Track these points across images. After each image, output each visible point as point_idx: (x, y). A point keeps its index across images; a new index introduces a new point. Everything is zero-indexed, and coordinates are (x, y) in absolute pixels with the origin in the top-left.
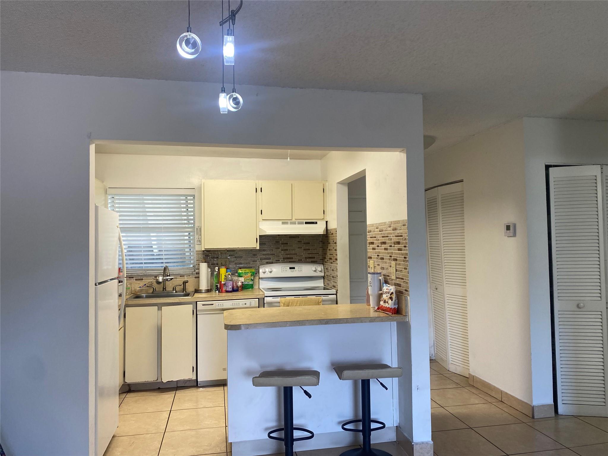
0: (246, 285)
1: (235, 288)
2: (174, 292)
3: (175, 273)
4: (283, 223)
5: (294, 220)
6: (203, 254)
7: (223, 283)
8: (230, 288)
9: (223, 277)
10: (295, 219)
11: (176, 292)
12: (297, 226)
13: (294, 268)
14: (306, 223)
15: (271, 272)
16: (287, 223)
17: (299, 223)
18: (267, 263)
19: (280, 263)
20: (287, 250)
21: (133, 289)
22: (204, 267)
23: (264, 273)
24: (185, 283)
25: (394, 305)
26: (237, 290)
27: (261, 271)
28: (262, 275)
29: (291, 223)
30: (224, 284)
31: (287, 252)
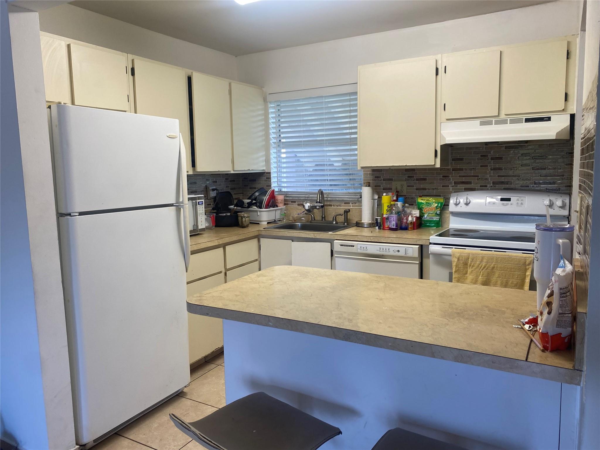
0: (427, 221)
1: (404, 226)
2: (334, 223)
3: (337, 199)
4: (482, 124)
5: (503, 116)
6: (373, 175)
7: (385, 216)
8: (393, 224)
9: (385, 208)
10: (506, 115)
11: (337, 223)
12: (509, 126)
13: (509, 200)
14: (528, 120)
15: (467, 204)
16: (490, 123)
17: (513, 121)
18: (467, 190)
19: (488, 189)
20: (500, 169)
21: (291, 218)
22: (366, 192)
23: (456, 204)
24: (347, 212)
26: (406, 229)
27: (452, 201)
28: (452, 207)
29: (497, 123)
30: (387, 218)
31: (502, 173)
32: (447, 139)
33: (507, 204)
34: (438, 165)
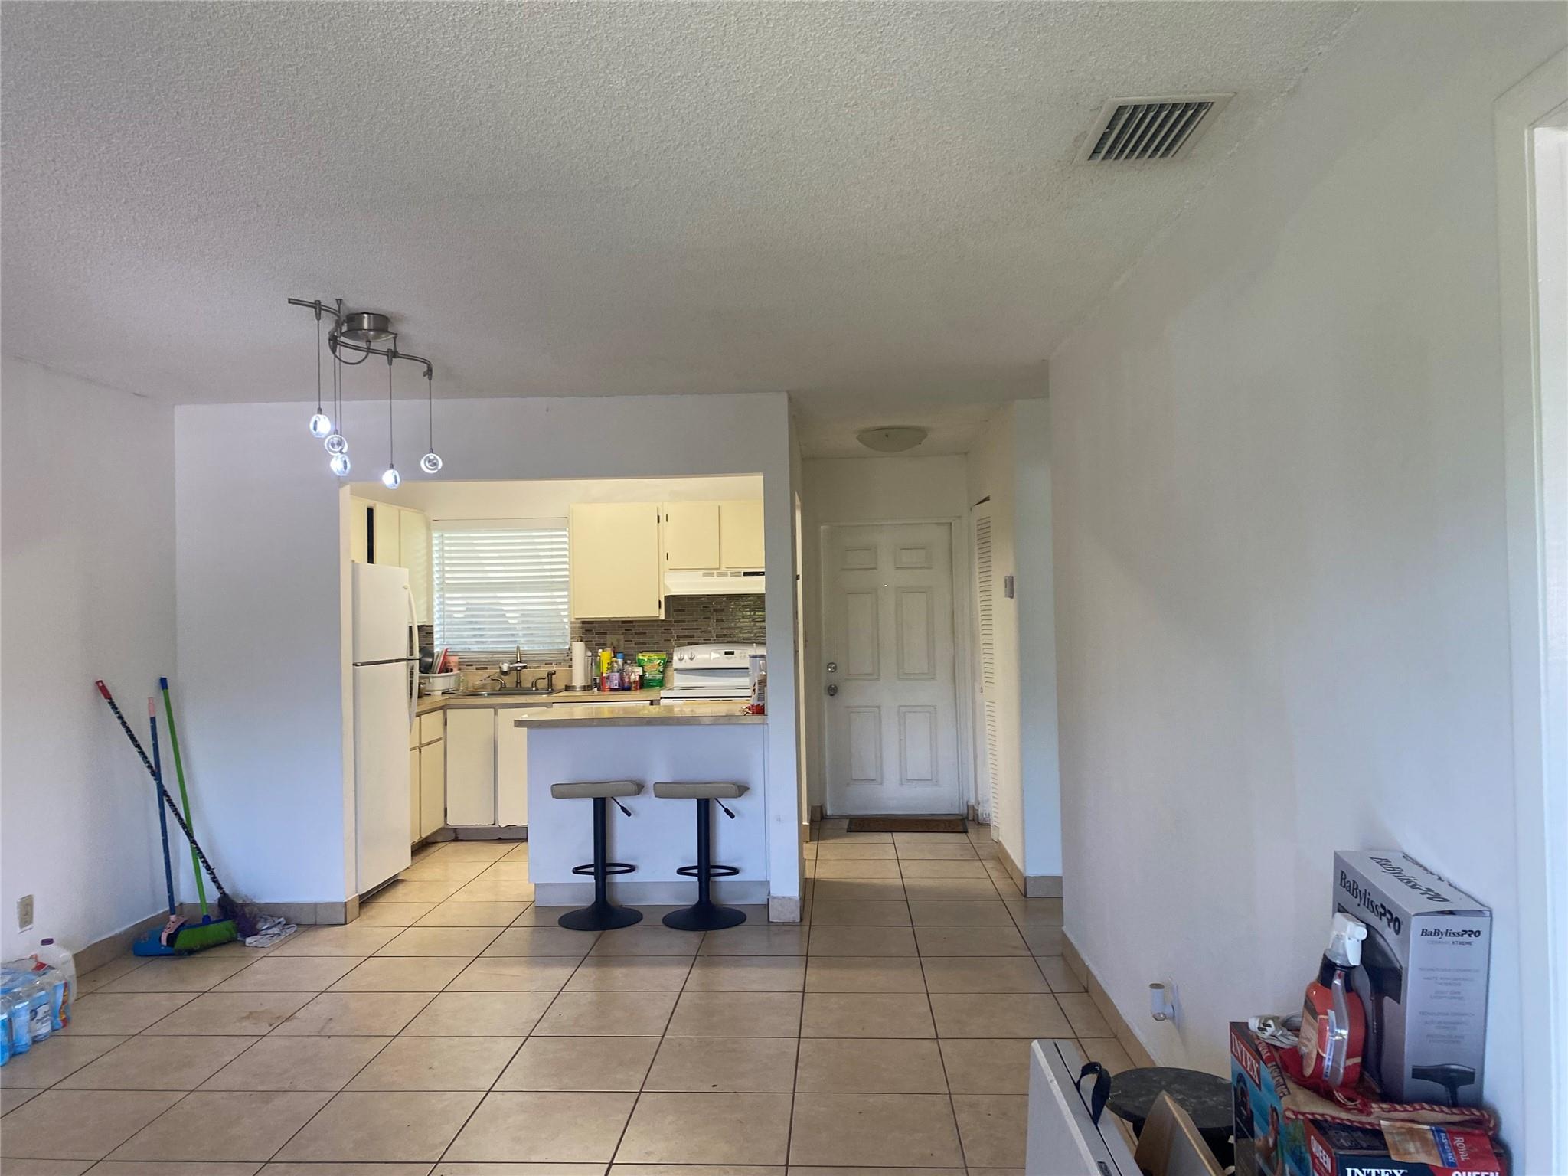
0: (650, 680)
1: (626, 685)
2: (534, 689)
3: (536, 659)
4: (705, 575)
5: (723, 569)
6: (582, 627)
7: (605, 675)
8: (615, 684)
9: (605, 666)
10: (727, 568)
11: (537, 689)
12: (729, 579)
13: (732, 653)
14: (746, 574)
15: (691, 659)
16: (711, 575)
17: (733, 574)
18: (690, 644)
19: (711, 643)
20: (722, 621)
21: (470, 685)
22: (579, 648)
23: (681, 660)
24: (551, 674)
25: (758, 701)
26: (629, 689)
27: (675, 658)
28: (676, 663)
29: (720, 574)
30: (608, 678)
31: (726, 625)
32: (673, 590)
33: (731, 657)
34: (662, 617)
